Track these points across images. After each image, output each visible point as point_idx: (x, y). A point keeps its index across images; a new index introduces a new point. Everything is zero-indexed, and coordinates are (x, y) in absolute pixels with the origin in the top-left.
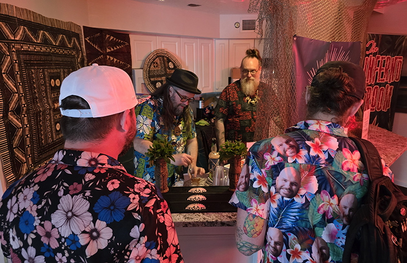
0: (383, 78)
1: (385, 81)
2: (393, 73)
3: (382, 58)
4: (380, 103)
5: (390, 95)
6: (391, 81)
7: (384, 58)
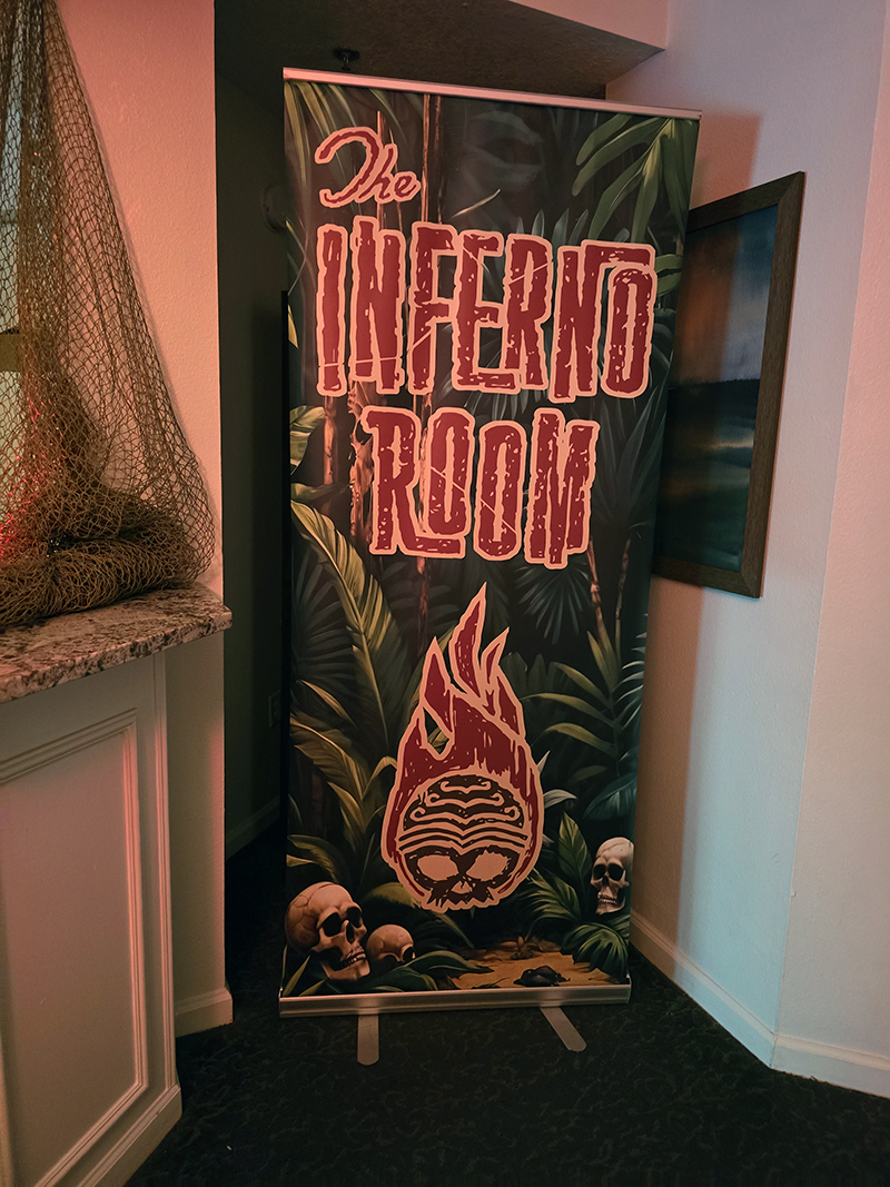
0: (502, 370)
1: (521, 385)
2: (584, 341)
3: (473, 245)
4: (499, 510)
5: (576, 470)
6: (575, 392)
7: (493, 244)
